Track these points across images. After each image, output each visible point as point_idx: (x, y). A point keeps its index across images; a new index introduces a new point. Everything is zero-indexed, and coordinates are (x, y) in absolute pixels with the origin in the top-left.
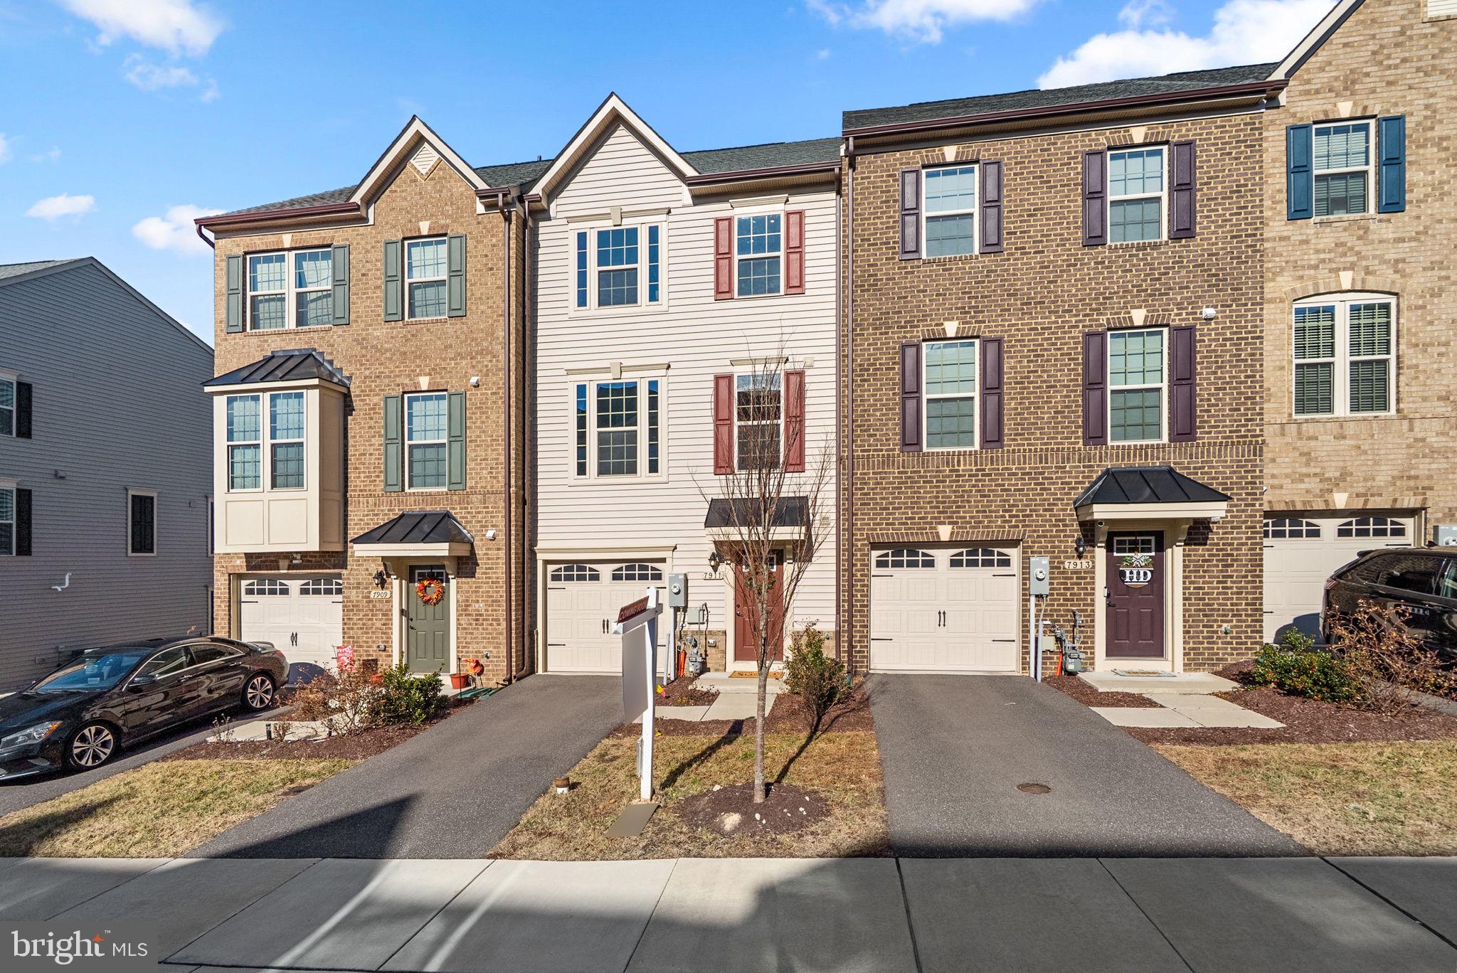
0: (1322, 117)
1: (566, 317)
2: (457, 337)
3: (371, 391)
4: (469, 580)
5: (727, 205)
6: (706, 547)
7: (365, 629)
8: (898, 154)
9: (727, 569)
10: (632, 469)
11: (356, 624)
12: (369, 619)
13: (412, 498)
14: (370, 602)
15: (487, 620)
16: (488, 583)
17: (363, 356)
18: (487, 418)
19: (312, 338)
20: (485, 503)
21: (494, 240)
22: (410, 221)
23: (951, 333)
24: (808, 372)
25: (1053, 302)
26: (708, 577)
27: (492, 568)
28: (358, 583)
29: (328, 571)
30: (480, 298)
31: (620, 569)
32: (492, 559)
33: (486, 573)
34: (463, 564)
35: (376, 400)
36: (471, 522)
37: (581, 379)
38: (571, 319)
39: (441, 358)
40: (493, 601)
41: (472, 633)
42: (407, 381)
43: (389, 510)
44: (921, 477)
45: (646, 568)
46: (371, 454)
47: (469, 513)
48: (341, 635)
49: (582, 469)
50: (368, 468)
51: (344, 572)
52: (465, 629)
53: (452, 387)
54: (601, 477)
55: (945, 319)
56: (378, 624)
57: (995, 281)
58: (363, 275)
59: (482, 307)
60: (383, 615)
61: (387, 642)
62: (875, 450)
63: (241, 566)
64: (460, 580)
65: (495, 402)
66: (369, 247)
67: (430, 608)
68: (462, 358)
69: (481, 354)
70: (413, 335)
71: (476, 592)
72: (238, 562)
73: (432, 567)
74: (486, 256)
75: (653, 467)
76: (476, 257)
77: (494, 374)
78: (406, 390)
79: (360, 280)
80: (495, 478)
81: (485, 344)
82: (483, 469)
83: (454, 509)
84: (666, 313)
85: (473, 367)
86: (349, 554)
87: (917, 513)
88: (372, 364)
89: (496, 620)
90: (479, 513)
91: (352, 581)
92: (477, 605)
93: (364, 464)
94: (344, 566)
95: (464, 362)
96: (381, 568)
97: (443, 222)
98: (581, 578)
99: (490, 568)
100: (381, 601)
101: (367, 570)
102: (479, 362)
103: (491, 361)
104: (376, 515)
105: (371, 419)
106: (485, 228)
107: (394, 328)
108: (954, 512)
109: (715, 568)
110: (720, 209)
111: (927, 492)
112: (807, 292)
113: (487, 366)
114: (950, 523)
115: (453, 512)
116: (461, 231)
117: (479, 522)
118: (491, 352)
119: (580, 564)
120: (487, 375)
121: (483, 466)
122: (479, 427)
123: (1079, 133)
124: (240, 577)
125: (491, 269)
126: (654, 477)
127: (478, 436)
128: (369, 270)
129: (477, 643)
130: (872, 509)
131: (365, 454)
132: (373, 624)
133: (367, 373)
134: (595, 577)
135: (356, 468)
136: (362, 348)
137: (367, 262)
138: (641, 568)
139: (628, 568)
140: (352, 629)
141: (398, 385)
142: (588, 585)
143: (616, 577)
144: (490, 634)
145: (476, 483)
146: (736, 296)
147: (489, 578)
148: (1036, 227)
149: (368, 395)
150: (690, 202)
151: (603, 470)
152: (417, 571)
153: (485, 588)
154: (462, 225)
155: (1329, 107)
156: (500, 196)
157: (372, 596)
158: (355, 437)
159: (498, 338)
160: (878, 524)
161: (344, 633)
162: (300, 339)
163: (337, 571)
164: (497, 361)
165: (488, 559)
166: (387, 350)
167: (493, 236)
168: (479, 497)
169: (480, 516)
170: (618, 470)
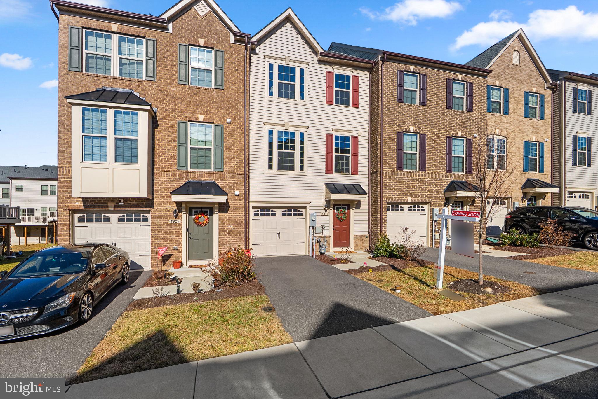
0: (493, 84)
1: (263, 99)
2: (219, 99)
3: (169, 117)
4: (225, 214)
5: (331, 67)
6: (322, 202)
7: (165, 239)
8: (396, 64)
9: (331, 212)
10: (292, 169)
11: (159, 237)
12: (168, 234)
13: (194, 174)
14: (168, 225)
15: (234, 233)
16: (235, 216)
17: (165, 99)
18: (235, 139)
19: (132, 84)
20: (233, 178)
21: (239, 57)
22: (193, 37)
23: (412, 130)
24: (359, 138)
25: (439, 125)
26: (323, 214)
27: (237, 209)
28: (161, 216)
29: (142, 209)
30: (231, 83)
31: (286, 211)
32: (237, 205)
33: (234, 211)
34: (222, 207)
35: (172, 122)
36: (226, 187)
37: (271, 127)
38: (266, 101)
39: (210, 107)
40: (237, 224)
41: (226, 240)
42: (191, 115)
43: (180, 179)
44: (402, 179)
45: (296, 211)
46: (169, 150)
47: (225, 183)
48: (150, 243)
49: (270, 167)
50: (167, 157)
51: (152, 210)
52: (222, 237)
53: (216, 122)
54: (279, 171)
55: (410, 125)
56: (174, 236)
57: (424, 115)
58: (165, 57)
59: (233, 87)
60: (176, 232)
61: (179, 245)
62: (389, 169)
63: (80, 206)
64: (220, 214)
65: (238, 132)
66: (169, 44)
67: (201, 228)
68: (222, 109)
69: (232, 108)
70: (194, 94)
71: (229, 220)
72: (77, 203)
73: (202, 208)
74: (234, 63)
75: (302, 168)
76: (229, 63)
77: (238, 119)
78: (190, 120)
79: (163, 59)
80: (239, 167)
81: (233, 104)
82: (232, 162)
83: (217, 180)
84: (306, 105)
85: (227, 114)
86: (155, 200)
87: (401, 192)
88: (170, 104)
89: (239, 233)
90: (230, 183)
91: (157, 214)
92: (229, 226)
93: (165, 154)
94: (152, 206)
95: (223, 111)
96: (176, 208)
97: (212, 42)
98: (268, 215)
99: (236, 209)
100: (175, 225)
101: (167, 209)
102: (230, 112)
103: (237, 113)
104: (172, 181)
105: (169, 132)
106: (234, 50)
107: (183, 88)
108: (412, 192)
109: (326, 211)
110: (329, 68)
111: (404, 185)
112: (359, 108)
113: (234, 115)
114: (411, 196)
115: (216, 182)
116: (221, 48)
117: (230, 187)
118: (237, 109)
119: (268, 208)
120: (235, 119)
121: (233, 161)
122: (230, 143)
123: (446, 72)
124: (75, 212)
125: (237, 70)
126: (302, 173)
127: (230, 147)
128: (169, 56)
129: (229, 244)
130: (388, 190)
131: (165, 150)
132: (170, 237)
133: (167, 108)
134: (274, 214)
135: (160, 156)
136: (164, 95)
137: (167, 51)
138: (294, 211)
139: (289, 211)
140: (157, 239)
141: (186, 117)
142: (271, 218)
143: (284, 214)
144: (236, 239)
145: (229, 169)
146: (334, 104)
147: (236, 213)
148: (435, 99)
149: (167, 120)
150: (317, 62)
151: (280, 168)
152: (193, 210)
153: (233, 218)
154: (222, 46)
155: (494, 82)
156: (246, 37)
157: (170, 222)
158: (159, 140)
159: (240, 103)
160: (390, 195)
161: (152, 242)
162: (123, 83)
163: (147, 209)
164: (240, 113)
165: (235, 205)
166: (179, 98)
167: (238, 55)
168: (230, 175)
169: (231, 184)
170: (286, 169)
